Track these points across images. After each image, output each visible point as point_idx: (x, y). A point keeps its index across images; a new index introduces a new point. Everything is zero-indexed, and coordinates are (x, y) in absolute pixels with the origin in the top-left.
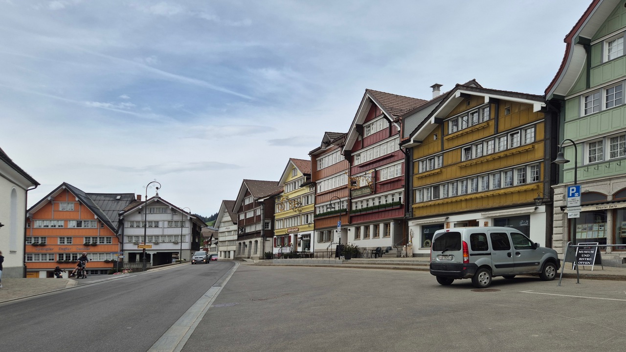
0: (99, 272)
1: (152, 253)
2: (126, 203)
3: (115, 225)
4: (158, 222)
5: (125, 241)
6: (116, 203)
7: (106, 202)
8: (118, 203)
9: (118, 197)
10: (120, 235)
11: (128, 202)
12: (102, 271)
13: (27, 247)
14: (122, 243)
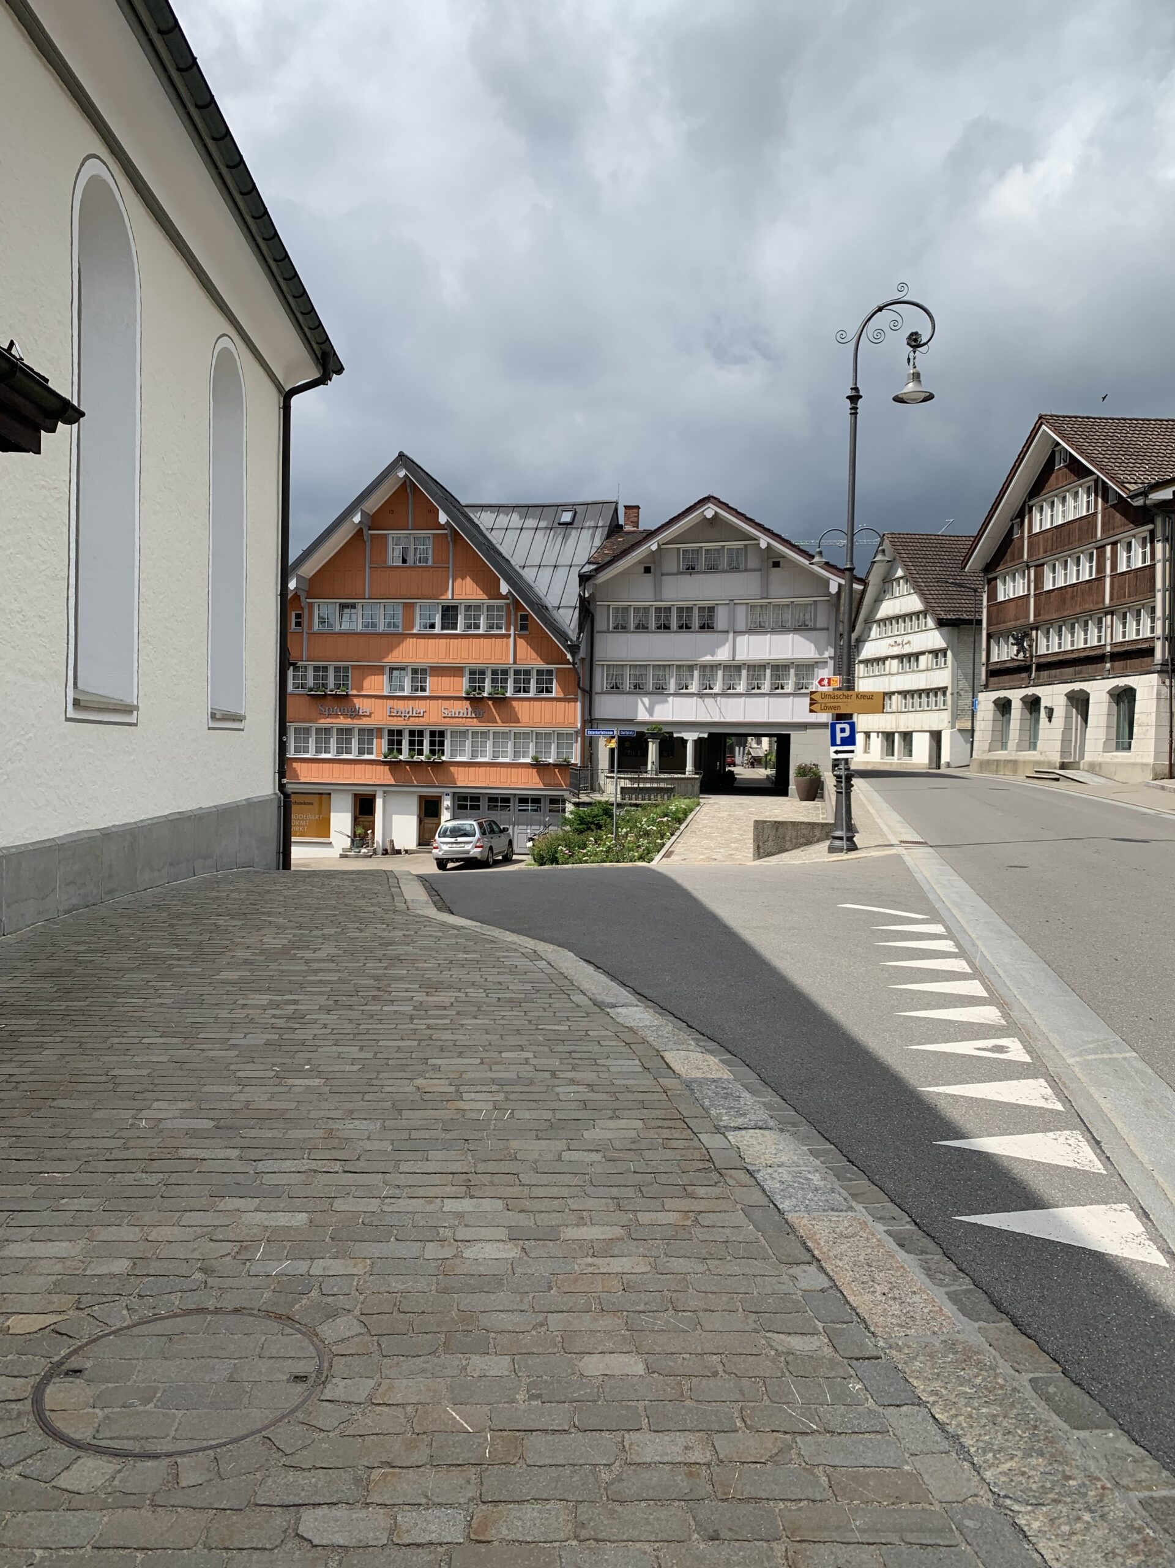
0: (514, 805)
1: (691, 737)
2: (593, 537)
3: (569, 619)
4: (711, 609)
5: (597, 687)
6: (560, 539)
7: (527, 535)
8: (565, 538)
9: (567, 517)
10: (583, 659)
11: (599, 532)
12: (523, 800)
13: (289, 700)
14: (588, 695)
